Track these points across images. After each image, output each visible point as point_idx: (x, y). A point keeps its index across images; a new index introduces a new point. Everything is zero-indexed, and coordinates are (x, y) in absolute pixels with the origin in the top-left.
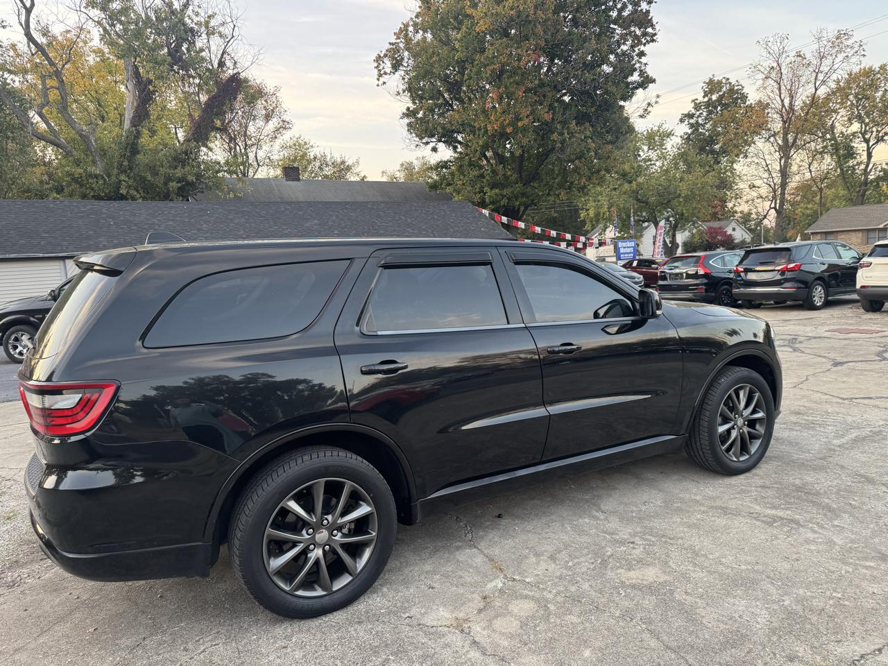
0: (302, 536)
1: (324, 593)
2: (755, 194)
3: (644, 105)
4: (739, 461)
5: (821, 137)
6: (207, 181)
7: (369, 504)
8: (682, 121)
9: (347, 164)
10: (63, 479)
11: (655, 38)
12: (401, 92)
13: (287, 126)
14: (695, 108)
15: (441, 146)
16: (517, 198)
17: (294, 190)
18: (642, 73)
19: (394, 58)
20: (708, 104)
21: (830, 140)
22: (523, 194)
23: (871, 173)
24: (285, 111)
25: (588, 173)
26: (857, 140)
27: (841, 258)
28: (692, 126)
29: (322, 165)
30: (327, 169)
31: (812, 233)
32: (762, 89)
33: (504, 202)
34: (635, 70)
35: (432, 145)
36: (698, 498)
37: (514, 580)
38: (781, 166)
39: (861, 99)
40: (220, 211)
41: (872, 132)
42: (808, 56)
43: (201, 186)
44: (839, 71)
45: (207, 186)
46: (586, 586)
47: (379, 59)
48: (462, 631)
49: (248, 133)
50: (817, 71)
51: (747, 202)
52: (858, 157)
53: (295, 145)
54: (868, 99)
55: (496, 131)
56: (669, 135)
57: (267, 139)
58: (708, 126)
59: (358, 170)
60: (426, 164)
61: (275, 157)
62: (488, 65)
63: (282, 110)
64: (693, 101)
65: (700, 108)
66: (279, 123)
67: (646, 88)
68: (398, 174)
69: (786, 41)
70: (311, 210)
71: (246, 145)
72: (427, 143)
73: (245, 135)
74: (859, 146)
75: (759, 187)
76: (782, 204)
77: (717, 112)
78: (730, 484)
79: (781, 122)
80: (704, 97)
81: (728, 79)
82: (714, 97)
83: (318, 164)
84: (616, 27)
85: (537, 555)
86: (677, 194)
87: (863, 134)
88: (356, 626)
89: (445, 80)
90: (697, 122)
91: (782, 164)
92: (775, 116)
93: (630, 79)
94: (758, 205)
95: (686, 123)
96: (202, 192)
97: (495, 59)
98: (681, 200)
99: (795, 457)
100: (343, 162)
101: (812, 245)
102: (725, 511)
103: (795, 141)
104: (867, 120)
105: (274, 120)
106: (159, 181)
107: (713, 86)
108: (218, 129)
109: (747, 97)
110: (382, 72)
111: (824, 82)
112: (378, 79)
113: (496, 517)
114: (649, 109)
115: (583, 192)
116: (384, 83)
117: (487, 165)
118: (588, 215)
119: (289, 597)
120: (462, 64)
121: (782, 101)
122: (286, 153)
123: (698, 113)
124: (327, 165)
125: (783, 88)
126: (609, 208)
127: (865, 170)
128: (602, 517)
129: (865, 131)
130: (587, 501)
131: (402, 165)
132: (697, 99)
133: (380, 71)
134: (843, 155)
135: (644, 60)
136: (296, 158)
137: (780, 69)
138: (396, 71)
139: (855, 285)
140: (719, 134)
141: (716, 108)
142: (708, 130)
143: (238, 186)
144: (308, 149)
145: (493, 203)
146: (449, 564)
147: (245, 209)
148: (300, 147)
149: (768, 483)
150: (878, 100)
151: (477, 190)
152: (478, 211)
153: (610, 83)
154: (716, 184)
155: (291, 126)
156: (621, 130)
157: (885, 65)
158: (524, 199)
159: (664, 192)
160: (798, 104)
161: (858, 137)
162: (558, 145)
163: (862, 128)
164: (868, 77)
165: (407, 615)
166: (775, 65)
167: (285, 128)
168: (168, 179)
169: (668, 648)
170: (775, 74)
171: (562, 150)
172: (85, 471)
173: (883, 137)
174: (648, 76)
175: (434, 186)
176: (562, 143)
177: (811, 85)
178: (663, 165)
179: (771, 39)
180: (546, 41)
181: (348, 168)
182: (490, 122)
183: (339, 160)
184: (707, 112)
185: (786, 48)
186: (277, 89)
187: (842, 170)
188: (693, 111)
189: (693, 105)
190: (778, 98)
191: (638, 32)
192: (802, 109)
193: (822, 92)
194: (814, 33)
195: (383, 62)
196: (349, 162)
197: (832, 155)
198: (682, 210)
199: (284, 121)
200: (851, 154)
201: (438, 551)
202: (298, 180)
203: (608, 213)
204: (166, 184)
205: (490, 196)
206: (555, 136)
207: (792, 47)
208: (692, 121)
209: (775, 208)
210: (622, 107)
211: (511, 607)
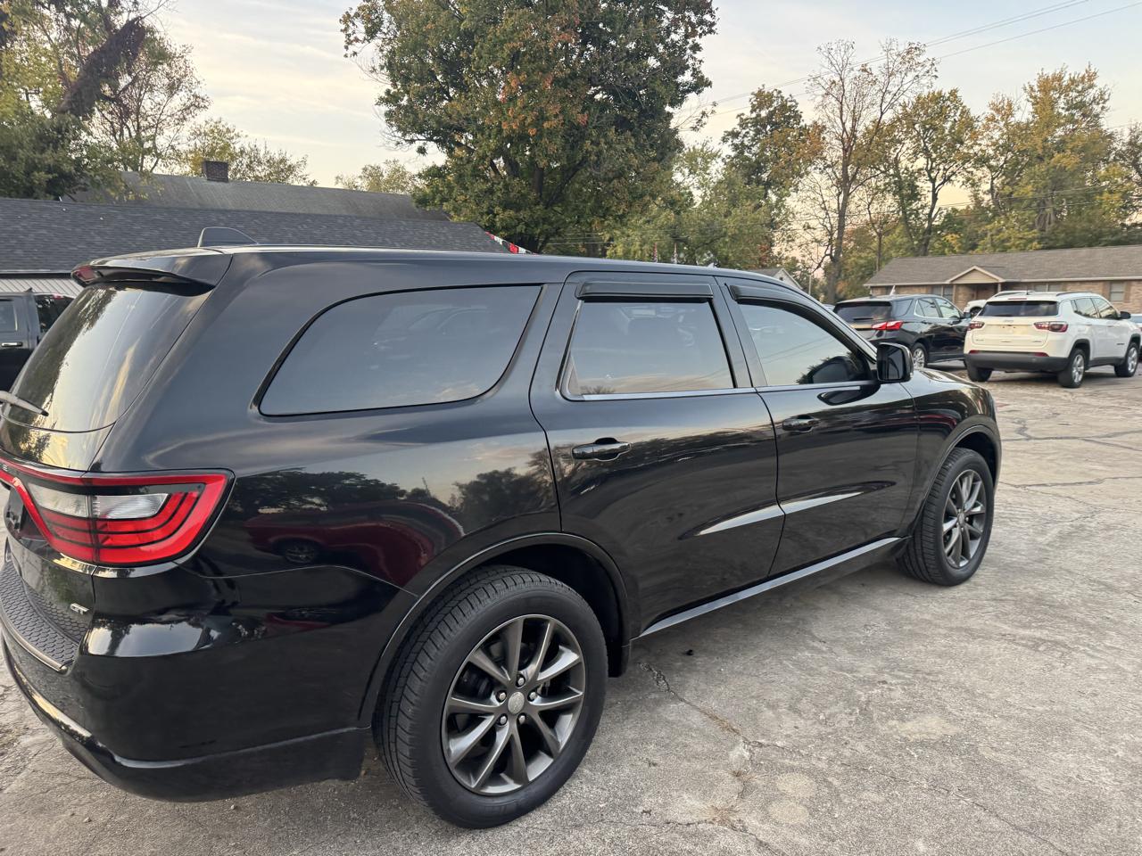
0: (491, 703)
1: (519, 786)
2: (809, 237)
3: (698, 114)
4: (959, 568)
5: (882, 172)
6: (92, 173)
7: (575, 650)
8: (724, 140)
9: (288, 163)
10: (122, 636)
11: (713, 28)
12: (378, 68)
13: (202, 104)
14: (741, 125)
15: (432, 147)
16: (537, 225)
17: (219, 195)
18: (696, 73)
19: (370, 21)
20: (757, 122)
21: (894, 176)
22: (545, 220)
23: (937, 219)
24: (199, 82)
25: (628, 197)
26: (923, 178)
27: (942, 317)
28: (736, 147)
29: (251, 162)
30: (260, 168)
31: (872, 287)
32: (821, 108)
33: (521, 228)
34: (688, 67)
35: (418, 144)
36: (927, 617)
37: (761, 745)
38: (839, 204)
39: (928, 130)
40: (120, 217)
41: (939, 170)
42: (875, 72)
43: (82, 181)
44: (908, 93)
45: (93, 182)
46: (861, 747)
47: (347, 19)
48: (733, 828)
49: (142, 110)
50: (884, 91)
51: (800, 246)
52: (923, 199)
53: (213, 131)
54: (935, 129)
55: (514, 131)
56: (715, 156)
57: (172, 121)
58: (755, 149)
59: (305, 172)
60: (398, 171)
61: (183, 148)
62: (505, 41)
63: (194, 81)
64: (738, 116)
65: (747, 126)
66: (189, 99)
67: (700, 92)
68: (359, 182)
69: (851, 50)
70: (256, 223)
71: (139, 127)
72: (412, 141)
73: (138, 113)
74: (924, 186)
75: (814, 229)
76: (838, 253)
77: (766, 133)
78: (954, 598)
79: (841, 150)
80: (752, 112)
81: (780, 92)
82: (764, 113)
83: (246, 161)
84: (666, 9)
85: (773, 706)
86: (722, 233)
87: (930, 172)
88: (575, 832)
89: (441, 58)
90: (742, 143)
91: (841, 202)
92: (834, 141)
93: (680, 79)
94: (812, 251)
95: (730, 143)
96: (85, 190)
97: (515, 34)
98: (727, 240)
99: (1008, 560)
100: (283, 161)
101: (912, 299)
102: (971, 634)
103: (854, 176)
104: (934, 155)
105: (182, 94)
106: (18, 169)
107: (762, 99)
108: (107, 98)
109: (801, 117)
110: (352, 38)
111: (891, 105)
112: (347, 48)
113: (684, 654)
114: (704, 120)
115: (621, 223)
116: (355, 53)
117: (495, 177)
118: (616, 253)
119: (474, 797)
120: (468, 37)
121: (843, 124)
122: (198, 142)
123: (744, 132)
124: (260, 163)
125: (845, 108)
126: (641, 246)
127: (930, 214)
128: (824, 649)
129: (932, 168)
130: (791, 627)
131: (365, 169)
132: (743, 114)
133: (349, 35)
134: (908, 195)
135: (698, 55)
136: (213, 150)
137: (843, 86)
138: (372, 37)
139: (962, 350)
140: (767, 160)
141: (765, 127)
142: (755, 154)
143: (142, 184)
144: (232, 138)
145: (505, 228)
146: (658, 727)
147: (158, 217)
148: (219, 133)
149: (998, 595)
150: (947, 132)
151: (485, 210)
152: (490, 237)
153: (658, 82)
154: (767, 222)
155: (207, 104)
156: (668, 146)
157: (956, 91)
158: (546, 227)
159: (707, 230)
160: (861, 128)
161: (924, 175)
162: (593, 158)
163: (928, 164)
164: (937, 103)
165: (641, 809)
166: (837, 79)
167: (198, 107)
168: (32, 167)
169: (1018, 829)
170: (835, 89)
171: (597, 164)
172: (156, 626)
173: (949, 177)
174: (703, 77)
175: (423, 201)
176: (598, 156)
177: (877, 108)
178: (706, 195)
179: (834, 47)
180: (581, 15)
181: (291, 169)
182: (506, 119)
183: (277, 158)
184: (754, 131)
185: (850, 60)
186: (187, 49)
187: (904, 213)
188: (738, 129)
189: (738, 121)
190: (839, 120)
191: (694, 19)
192: (864, 136)
193: (888, 116)
194: (883, 43)
195: (354, 24)
196: (292, 161)
197: (894, 195)
198: (728, 253)
199: (196, 97)
200: (915, 195)
201: (630, 707)
202: (225, 180)
203: (640, 252)
204: (28, 174)
205: (502, 219)
206: (588, 145)
207: (857, 60)
208: (737, 141)
209: (830, 255)
210: (670, 115)
211: (781, 786)
